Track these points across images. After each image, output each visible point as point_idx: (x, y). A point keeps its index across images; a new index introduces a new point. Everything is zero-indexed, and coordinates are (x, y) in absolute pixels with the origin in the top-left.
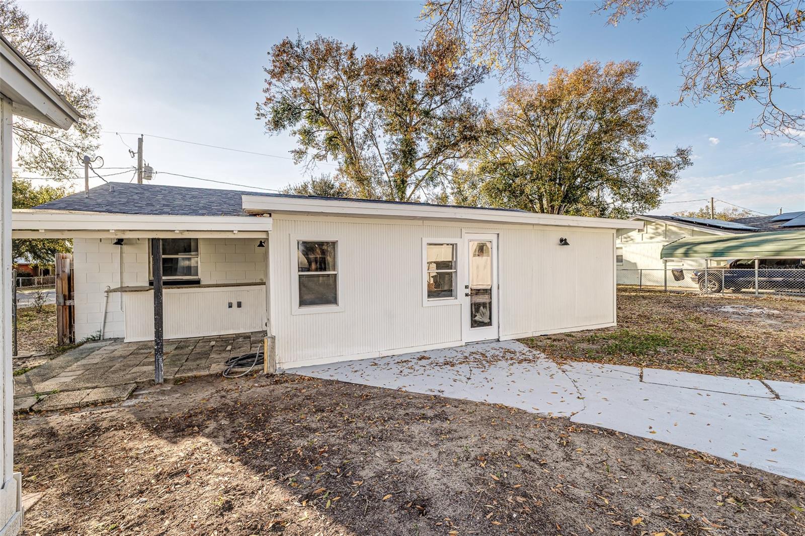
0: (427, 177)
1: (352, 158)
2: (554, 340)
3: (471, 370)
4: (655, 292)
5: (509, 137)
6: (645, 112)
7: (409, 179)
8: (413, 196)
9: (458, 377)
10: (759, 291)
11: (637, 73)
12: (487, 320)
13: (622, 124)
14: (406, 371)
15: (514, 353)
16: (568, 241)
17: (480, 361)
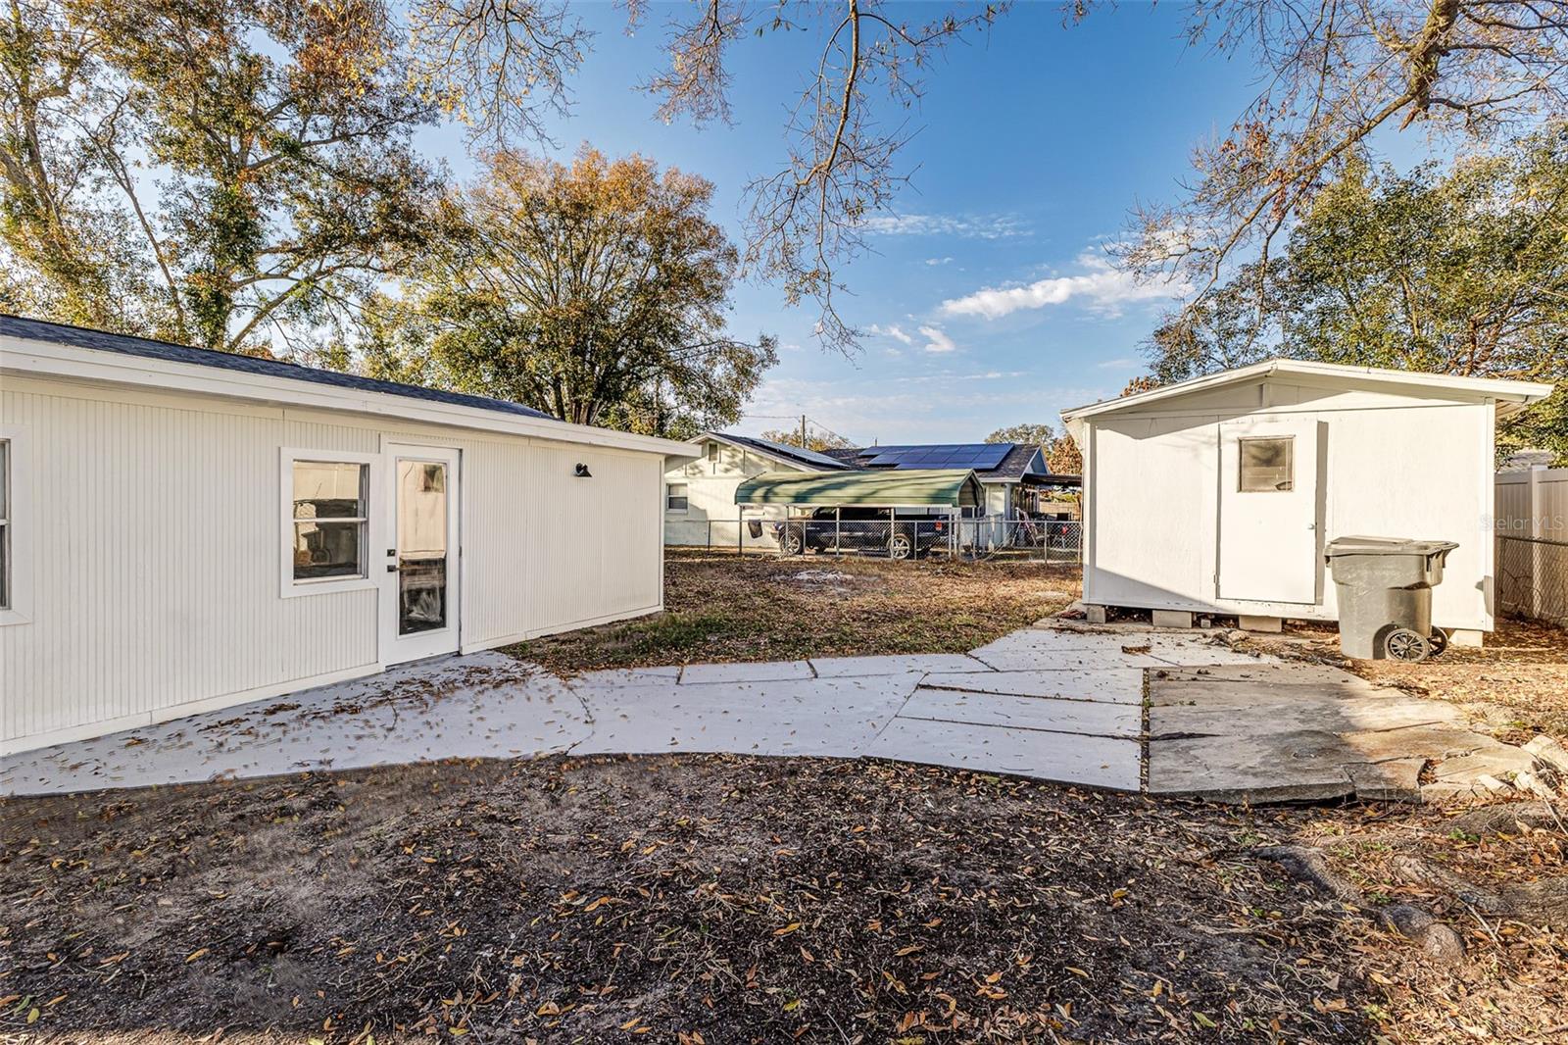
0: (291, 298)
1: (33, 202)
2: (564, 642)
3: (397, 715)
4: (727, 555)
5: (496, 250)
6: (721, 267)
7: (238, 293)
8: (248, 338)
9: (367, 732)
10: (841, 550)
11: (711, 201)
12: (435, 617)
13: (690, 277)
14: (233, 741)
15: (487, 672)
16: (589, 470)
17: (418, 696)
